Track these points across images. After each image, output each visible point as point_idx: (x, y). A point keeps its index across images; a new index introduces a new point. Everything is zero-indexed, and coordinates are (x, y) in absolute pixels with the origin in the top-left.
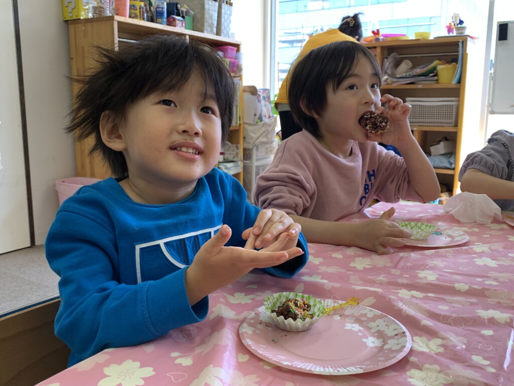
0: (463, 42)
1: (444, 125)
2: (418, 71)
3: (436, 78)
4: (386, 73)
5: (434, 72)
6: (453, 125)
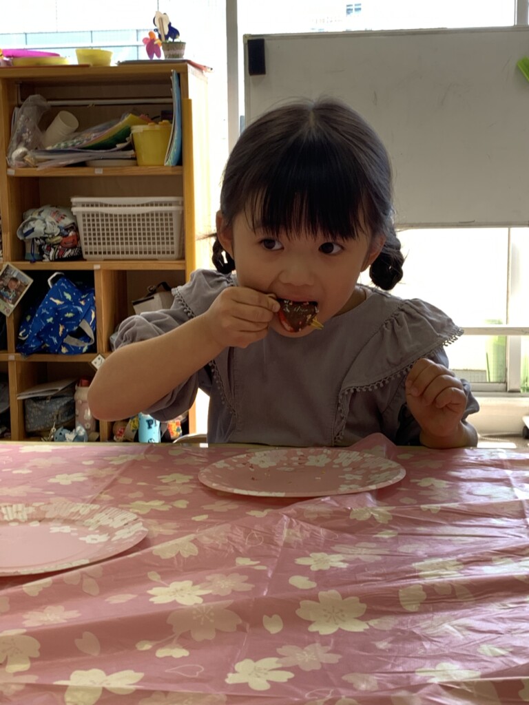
0: (179, 75)
1: (157, 256)
2: (92, 136)
3: (131, 153)
4: (20, 141)
5: (124, 140)
6: (175, 255)
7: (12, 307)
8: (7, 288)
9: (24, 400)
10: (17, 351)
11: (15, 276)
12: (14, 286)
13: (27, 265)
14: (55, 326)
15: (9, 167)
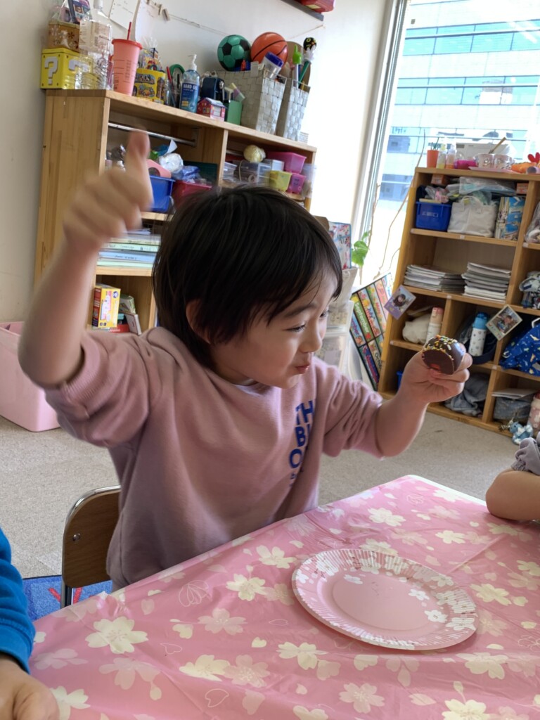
4: (537, 224)
7: (504, 334)
8: (503, 322)
9: (496, 398)
10: (499, 364)
11: (510, 314)
12: (508, 321)
13: (521, 309)
14: (529, 354)
15: (525, 241)
